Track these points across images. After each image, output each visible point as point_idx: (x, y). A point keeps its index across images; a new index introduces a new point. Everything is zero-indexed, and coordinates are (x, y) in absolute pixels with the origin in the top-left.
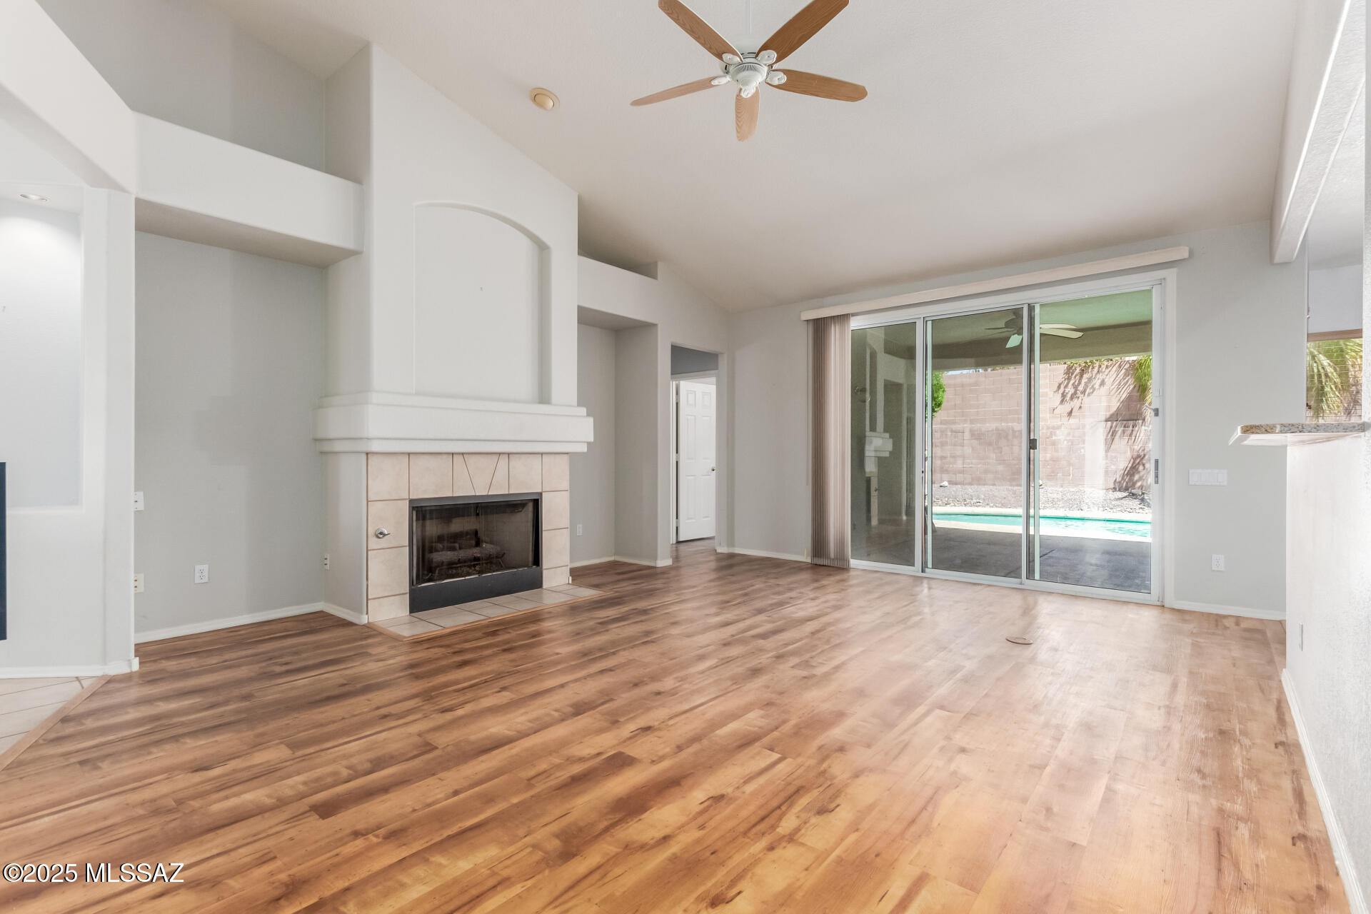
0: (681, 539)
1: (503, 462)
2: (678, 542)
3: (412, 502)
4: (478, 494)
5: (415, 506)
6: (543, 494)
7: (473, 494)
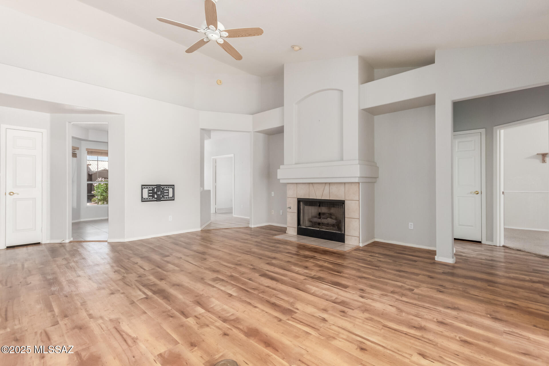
1: (327, 187)
3: (298, 199)
4: (317, 198)
5: (299, 201)
6: (345, 201)
7: (316, 198)
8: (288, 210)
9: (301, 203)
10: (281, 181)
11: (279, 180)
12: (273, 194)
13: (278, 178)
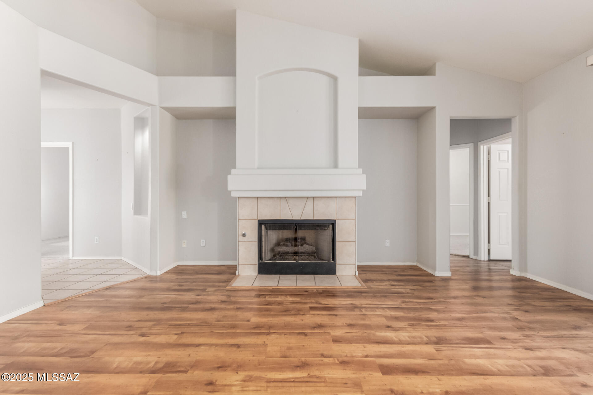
0: (492, 258)
1: (310, 203)
2: (490, 260)
3: (259, 221)
4: (294, 219)
5: (261, 223)
6: (337, 220)
7: (292, 219)
8: (241, 239)
9: (263, 227)
10: (234, 194)
11: (230, 191)
12: (185, 214)
13: (229, 188)
